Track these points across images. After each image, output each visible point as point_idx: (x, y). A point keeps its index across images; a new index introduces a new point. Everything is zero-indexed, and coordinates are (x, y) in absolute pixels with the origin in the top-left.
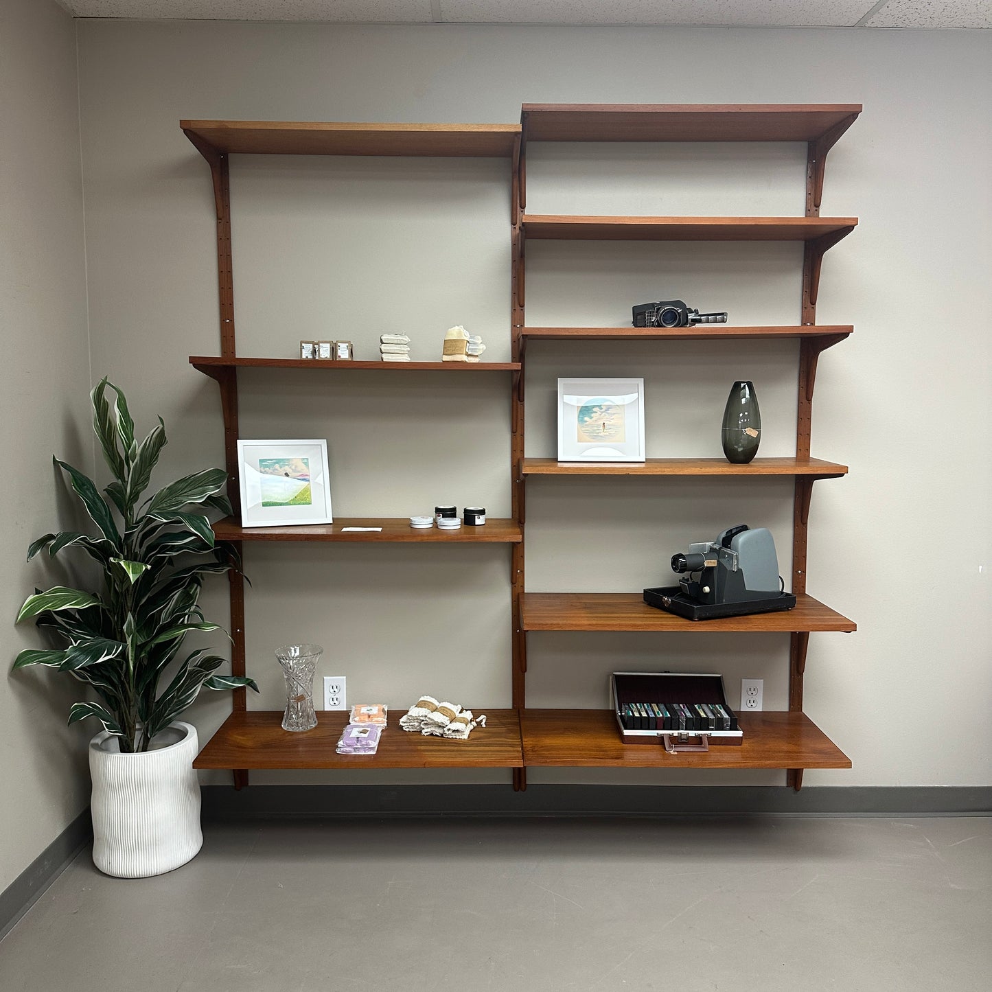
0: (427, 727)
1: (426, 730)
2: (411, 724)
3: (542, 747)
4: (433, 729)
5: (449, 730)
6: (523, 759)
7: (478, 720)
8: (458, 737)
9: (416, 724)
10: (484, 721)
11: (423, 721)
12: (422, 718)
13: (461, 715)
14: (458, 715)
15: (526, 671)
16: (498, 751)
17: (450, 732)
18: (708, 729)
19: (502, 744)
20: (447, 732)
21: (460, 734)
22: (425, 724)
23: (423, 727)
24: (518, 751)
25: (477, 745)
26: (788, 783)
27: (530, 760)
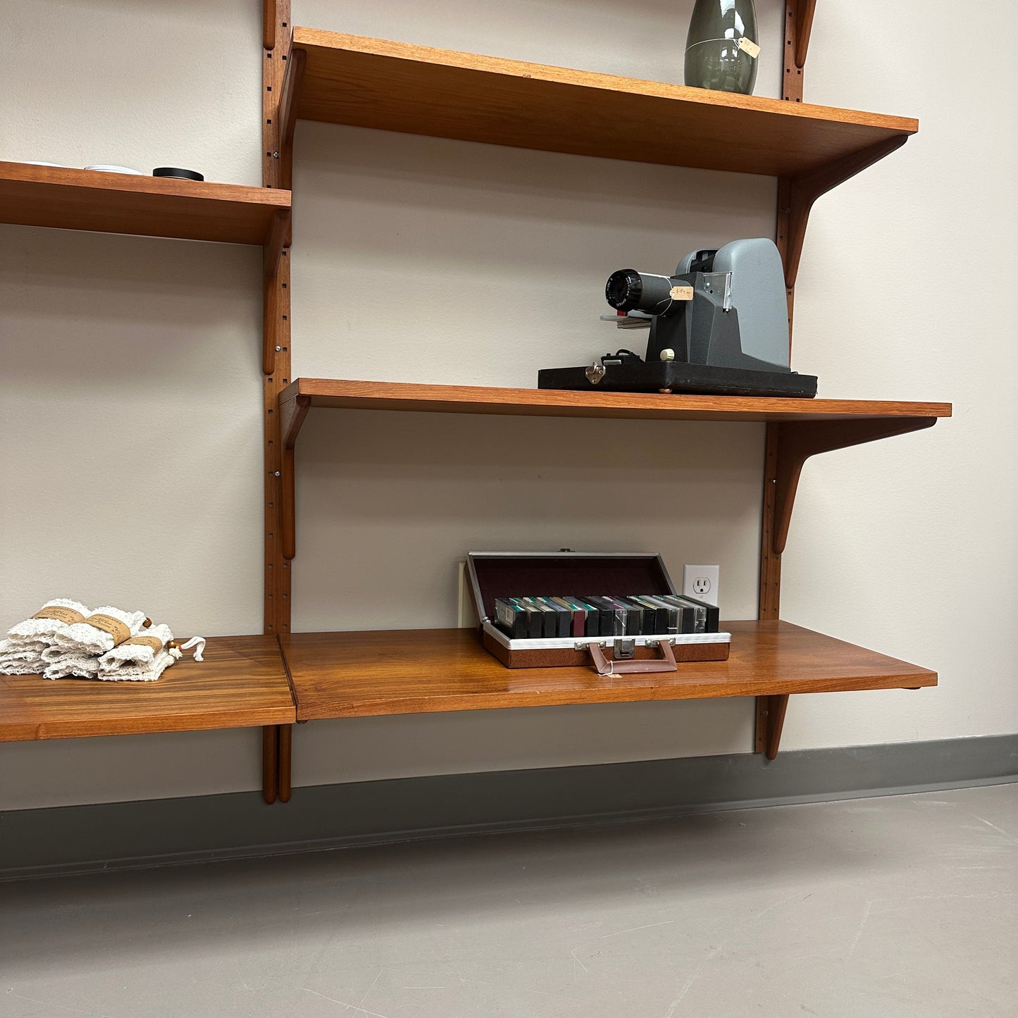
0: (56, 659)
1: (54, 667)
2: (17, 656)
3: (337, 683)
4: (70, 663)
5: (112, 660)
6: (296, 704)
7: (184, 646)
8: (133, 678)
9: (31, 656)
10: (200, 649)
11: (48, 646)
12: (44, 640)
13: (147, 633)
14: (135, 631)
15: (293, 556)
16: (233, 695)
17: (114, 666)
18: (667, 632)
19: (242, 684)
20: (107, 667)
21: (138, 670)
22: (56, 653)
23: (47, 660)
24: (283, 693)
25: (181, 689)
26: (755, 748)
27: (313, 705)
